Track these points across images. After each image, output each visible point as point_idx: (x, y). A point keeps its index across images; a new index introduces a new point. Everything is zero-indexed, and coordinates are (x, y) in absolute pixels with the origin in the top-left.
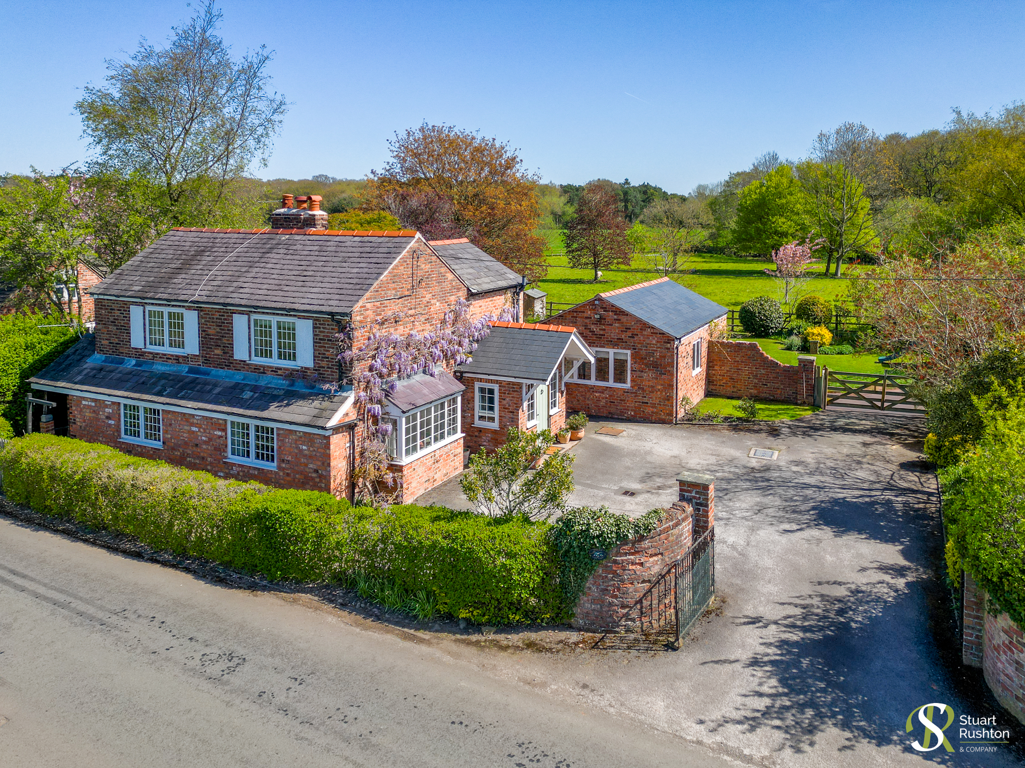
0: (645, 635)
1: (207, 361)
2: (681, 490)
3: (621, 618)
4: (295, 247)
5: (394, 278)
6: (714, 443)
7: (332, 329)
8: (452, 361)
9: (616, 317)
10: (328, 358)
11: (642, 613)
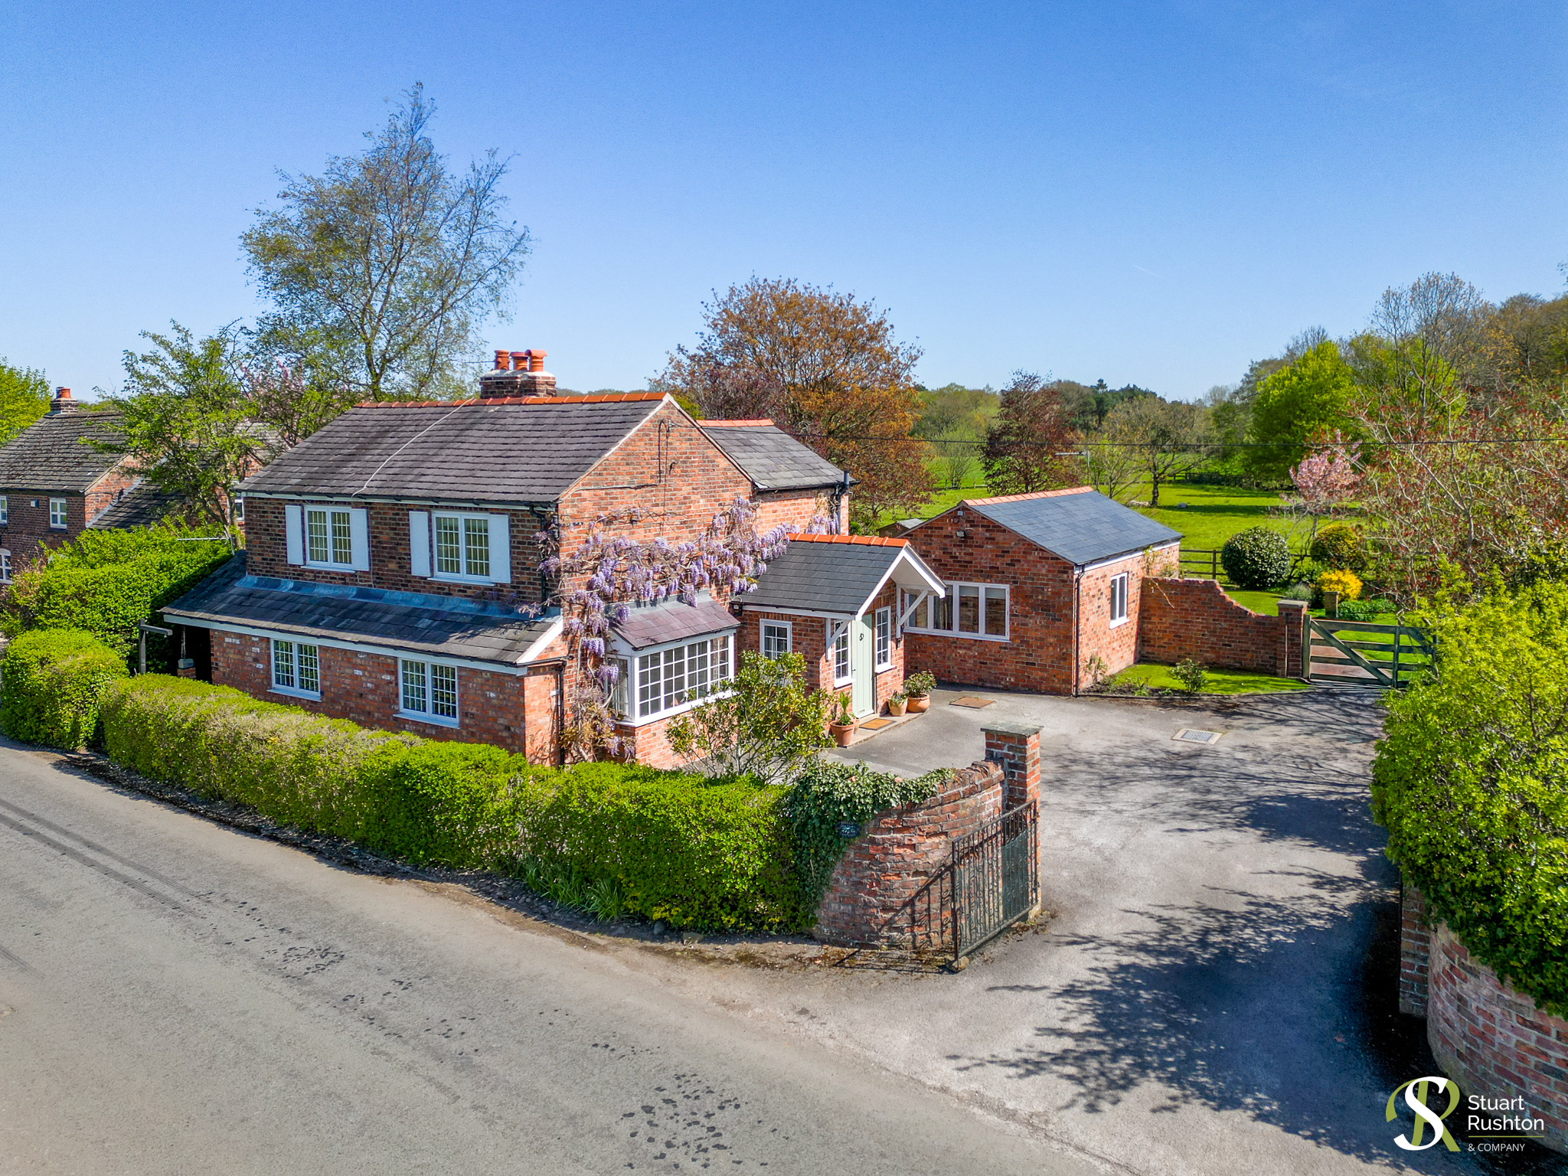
0: (918, 953)
1: (379, 579)
2: (988, 745)
3: (883, 926)
4: (503, 421)
5: (628, 458)
6: (1125, 721)
7: (534, 527)
8: (727, 588)
9: (988, 535)
10: (528, 569)
11: (914, 920)
